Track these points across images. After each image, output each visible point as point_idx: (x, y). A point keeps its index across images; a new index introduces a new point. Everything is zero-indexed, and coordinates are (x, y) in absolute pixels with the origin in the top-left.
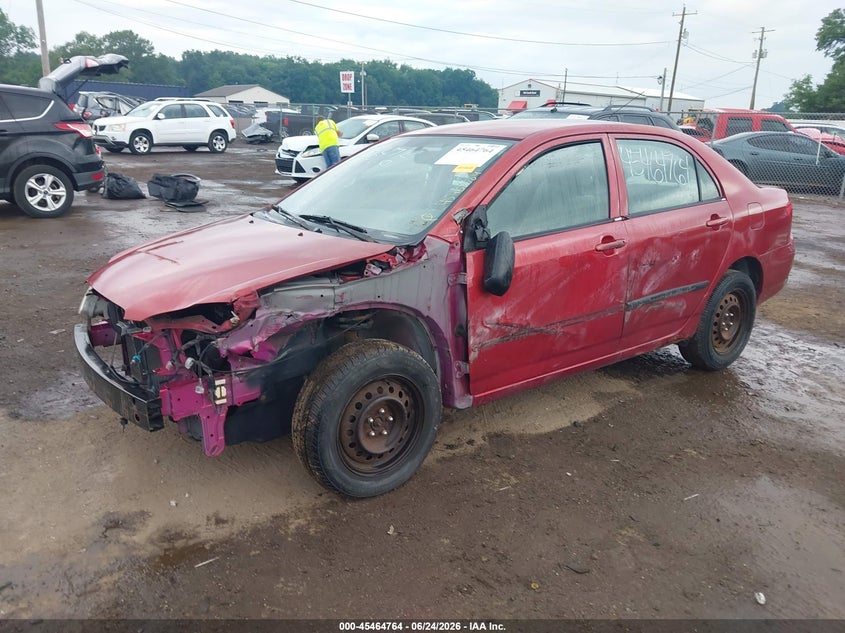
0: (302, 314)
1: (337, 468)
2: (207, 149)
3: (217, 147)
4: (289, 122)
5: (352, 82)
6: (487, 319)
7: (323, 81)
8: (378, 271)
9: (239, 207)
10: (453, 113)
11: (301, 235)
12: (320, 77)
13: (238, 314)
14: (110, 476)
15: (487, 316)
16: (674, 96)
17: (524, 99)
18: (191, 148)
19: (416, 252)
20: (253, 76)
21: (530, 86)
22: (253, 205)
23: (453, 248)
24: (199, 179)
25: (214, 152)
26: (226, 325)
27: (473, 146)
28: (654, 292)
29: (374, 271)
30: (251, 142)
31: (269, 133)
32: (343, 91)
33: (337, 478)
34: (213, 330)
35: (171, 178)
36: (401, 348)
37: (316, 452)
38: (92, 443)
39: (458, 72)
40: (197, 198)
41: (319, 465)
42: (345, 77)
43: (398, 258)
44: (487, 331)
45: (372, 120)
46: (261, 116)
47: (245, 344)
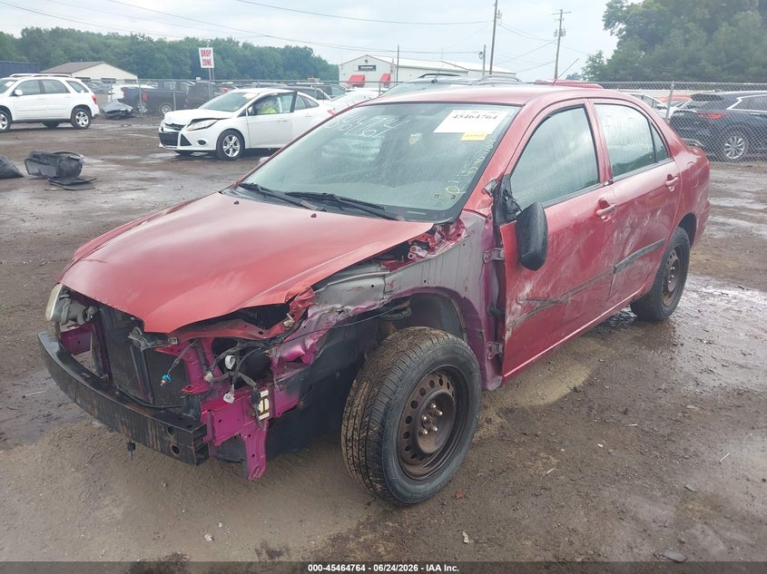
0: (351, 308)
1: (399, 478)
2: (69, 125)
3: (80, 123)
4: (148, 97)
5: (211, 57)
6: (520, 295)
7: (169, 59)
8: (423, 253)
9: (128, 182)
10: (310, 86)
11: (314, 216)
12: (166, 55)
13: (293, 316)
14: (115, 511)
15: (520, 292)
16: (493, 70)
17: (362, 73)
18: (52, 125)
19: (452, 230)
20: (97, 53)
21: (366, 61)
22: (141, 180)
23: (487, 222)
24: (82, 156)
25: (76, 127)
26: (276, 329)
27: (469, 112)
28: (632, 252)
29: (420, 254)
30: (111, 118)
31: (130, 109)
32: (202, 67)
33: (398, 488)
34: (259, 335)
35: (51, 156)
36: (450, 336)
37: (380, 464)
38: (77, 470)
39: (297, 49)
40: (81, 175)
41: (382, 476)
42: (204, 53)
43: (437, 236)
44: (519, 307)
45: (253, 93)
46: (118, 92)
47: (298, 349)
